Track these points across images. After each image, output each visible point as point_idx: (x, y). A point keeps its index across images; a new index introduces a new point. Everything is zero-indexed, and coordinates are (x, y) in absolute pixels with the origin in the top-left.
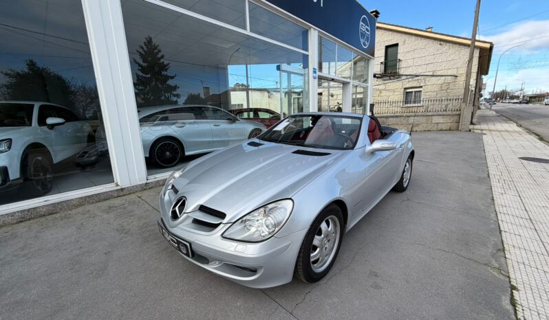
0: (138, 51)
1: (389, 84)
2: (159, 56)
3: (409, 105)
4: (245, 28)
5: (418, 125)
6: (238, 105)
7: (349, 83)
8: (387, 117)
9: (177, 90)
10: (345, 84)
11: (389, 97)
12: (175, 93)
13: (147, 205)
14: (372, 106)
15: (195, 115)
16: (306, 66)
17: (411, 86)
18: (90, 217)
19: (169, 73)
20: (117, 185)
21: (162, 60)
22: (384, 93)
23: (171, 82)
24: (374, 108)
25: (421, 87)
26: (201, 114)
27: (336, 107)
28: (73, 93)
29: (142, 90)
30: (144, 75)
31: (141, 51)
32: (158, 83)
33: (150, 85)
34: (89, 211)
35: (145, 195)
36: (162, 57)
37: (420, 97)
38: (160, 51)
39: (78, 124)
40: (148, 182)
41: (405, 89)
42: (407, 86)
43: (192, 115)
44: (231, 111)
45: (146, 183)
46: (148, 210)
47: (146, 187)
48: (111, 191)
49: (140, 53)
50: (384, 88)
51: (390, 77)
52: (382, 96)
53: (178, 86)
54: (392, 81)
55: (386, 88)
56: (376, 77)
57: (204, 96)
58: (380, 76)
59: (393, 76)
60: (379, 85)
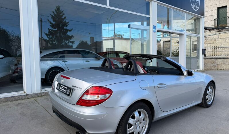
0: (51, 15)
1: (221, 34)
2: (63, 17)
4: (106, 5)
7: (183, 34)
8: (216, 59)
9: (73, 39)
10: (180, 35)
11: (222, 43)
12: (71, 40)
13: (38, 104)
14: (204, 50)
16: (148, 24)
18: (8, 107)
19: (68, 28)
20: (25, 93)
21: (64, 20)
22: (218, 41)
23: (69, 34)
27: (178, 51)
28: (11, 40)
29: (51, 38)
30: (53, 29)
31: (53, 14)
32: (61, 34)
33: (56, 35)
34: (9, 105)
35: (38, 99)
36: (65, 17)
38: (64, 14)
39: (10, 59)
40: (41, 92)
45: (40, 93)
46: (38, 106)
47: (40, 95)
48: (21, 96)
49: (52, 15)
50: (217, 37)
51: (219, 29)
52: (216, 43)
53: (73, 36)
54: (223, 32)
55: (219, 37)
56: (208, 30)
57: (91, 43)
58: (211, 29)
59: (221, 29)
60: (213, 35)
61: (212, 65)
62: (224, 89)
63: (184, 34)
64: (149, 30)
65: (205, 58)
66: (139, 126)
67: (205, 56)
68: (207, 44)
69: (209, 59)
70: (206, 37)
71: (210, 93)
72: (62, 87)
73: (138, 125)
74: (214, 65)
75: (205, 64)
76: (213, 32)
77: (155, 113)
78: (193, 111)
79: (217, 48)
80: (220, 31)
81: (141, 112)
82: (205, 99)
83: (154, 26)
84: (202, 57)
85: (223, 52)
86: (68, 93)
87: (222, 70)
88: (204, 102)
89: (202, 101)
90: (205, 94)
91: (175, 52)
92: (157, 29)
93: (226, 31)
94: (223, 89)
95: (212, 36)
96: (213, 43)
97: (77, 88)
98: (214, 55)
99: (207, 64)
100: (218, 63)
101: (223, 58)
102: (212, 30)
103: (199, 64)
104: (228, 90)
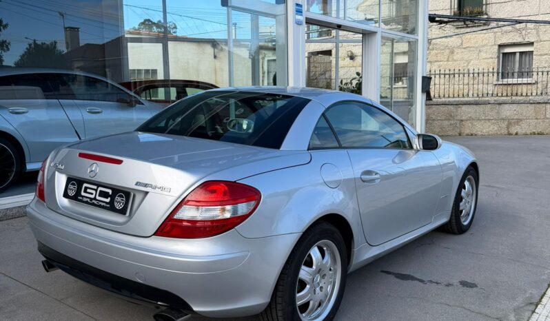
1: (468, 36)
3: (510, 81)
5: (518, 121)
6: (147, 71)
8: (458, 104)
10: (367, 35)
11: (469, 62)
14: (427, 81)
15: (44, 90)
17: (511, 41)
22: (458, 55)
24: (432, 86)
25: (532, 44)
26: (57, 89)
27: (355, 82)
37: (531, 64)
41: (500, 46)
42: (504, 41)
43: (38, 90)
44: (128, 85)
50: (459, 44)
51: (464, 21)
52: (455, 61)
53: (4, 23)
54: (474, 29)
55: (462, 44)
56: (437, 21)
57: (67, 48)
58: (446, 20)
59: (471, 21)
60: (446, 37)
61: (446, 123)
62: (490, 186)
63: (376, 32)
64: (283, 18)
65: (428, 102)
66: (321, 285)
67: (429, 97)
68: (431, 62)
69: (438, 106)
70: (429, 41)
71: (468, 195)
72: (88, 190)
73: (319, 284)
74: (452, 122)
75: (428, 121)
76: (449, 29)
77: (356, 249)
78: (429, 244)
79: (457, 76)
80: (467, 27)
81: (325, 248)
82: (456, 211)
83: (297, 5)
84: (422, 99)
85: (471, 86)
86: (119, 206)
87: (472, 135)
88: (456, 219)
89: (451, 216)
90: (459, 198)
91: (346, 84)
92: (306, 14)
93: (481, 28)
94: (487, 184)
95: (444, 39)
96: (448, 61)
97: (155, 188)
98: (447, 96)
99: (434, 120)
100: (464, 118)
101: (476, 103)
102: (446, 23)
103: (412, 119)
104: (498, 188)
